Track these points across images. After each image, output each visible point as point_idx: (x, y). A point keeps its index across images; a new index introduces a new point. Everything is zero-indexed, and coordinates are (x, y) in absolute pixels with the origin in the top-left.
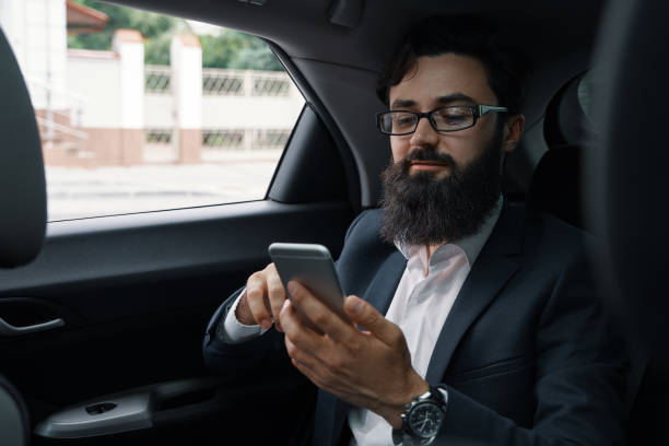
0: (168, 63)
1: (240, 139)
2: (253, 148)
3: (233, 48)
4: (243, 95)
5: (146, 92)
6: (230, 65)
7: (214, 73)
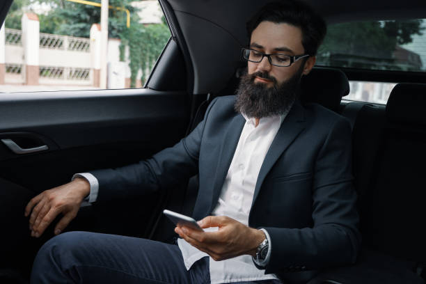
0: (19, 28)
1: (61, 73)
2: (68, 79)
3: (57, 23)
4: (63, 49)
5: (6, 43)
6: (55, 32)
7: (47, 36)
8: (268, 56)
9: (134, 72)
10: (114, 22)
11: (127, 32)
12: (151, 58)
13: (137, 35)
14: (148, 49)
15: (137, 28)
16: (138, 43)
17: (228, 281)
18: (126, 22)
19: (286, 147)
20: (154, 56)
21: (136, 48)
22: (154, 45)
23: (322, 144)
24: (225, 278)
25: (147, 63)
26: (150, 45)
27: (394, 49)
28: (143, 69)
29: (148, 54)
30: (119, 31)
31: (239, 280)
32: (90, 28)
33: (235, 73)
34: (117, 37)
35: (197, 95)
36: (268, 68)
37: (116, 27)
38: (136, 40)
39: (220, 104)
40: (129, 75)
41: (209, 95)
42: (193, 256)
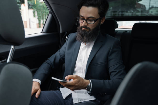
8: (86, 20)
9: (40, 21)
10: (30, 2)
11: (35, 6)
12: (45, 15)
13: (39, 7)
14: (44, 12)
15: (39, 4)
16: (40, 10)
17: (80, 102)
18: (34, 2)
19: (96, 52)
20: (46, 14)
21: (39, 12)
22: (46, 10)
23: (109, 51)
24: (79, 101)
25: (44, 17)
26: (44, 10)
27: (136, 4)
28: (43, 19)
29: (44, 14)
30: (32, 6)
31: (84, 101)
32: (21, 5)
33: (75, 24)
34: (32, 8)
35: (62, 33)
36: (86, 24)
37: (31, 4)
38: (39, 9)
39: (72, 36)
40: (38, 22)
41: (66, 33)
42: (66, 94)
